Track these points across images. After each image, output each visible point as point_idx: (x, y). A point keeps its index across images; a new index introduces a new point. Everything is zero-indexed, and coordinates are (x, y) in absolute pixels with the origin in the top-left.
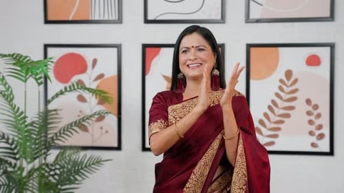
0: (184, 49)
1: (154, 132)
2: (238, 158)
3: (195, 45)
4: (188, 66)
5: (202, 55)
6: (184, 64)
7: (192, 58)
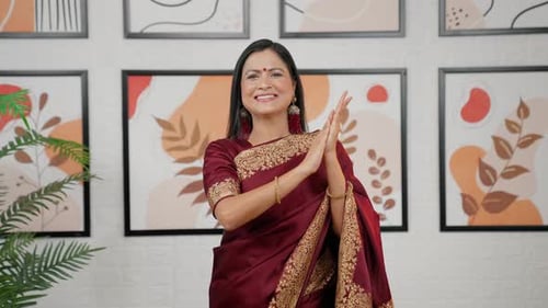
0: (251, 73)
1: (222, 196)
2: (346, 217)
3: (269, 67)
4: (256, 97)
5: (277, 82)
6: (251, 95)
7: (264, 86)
